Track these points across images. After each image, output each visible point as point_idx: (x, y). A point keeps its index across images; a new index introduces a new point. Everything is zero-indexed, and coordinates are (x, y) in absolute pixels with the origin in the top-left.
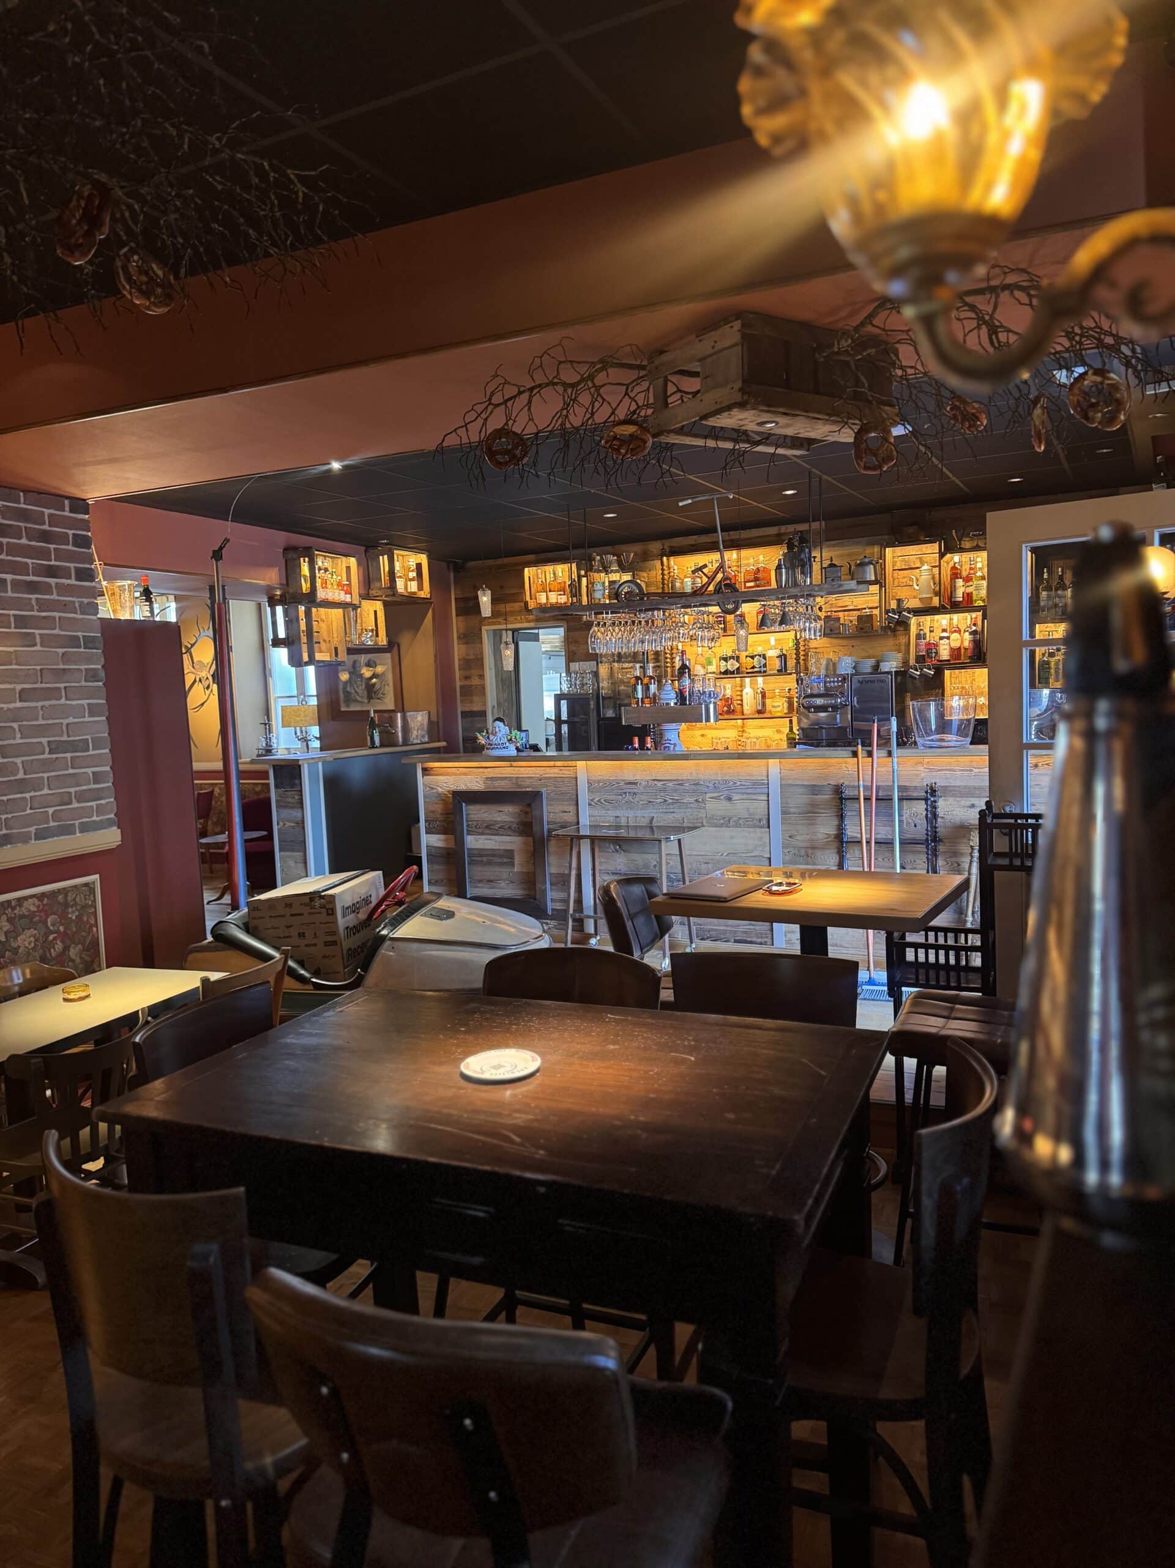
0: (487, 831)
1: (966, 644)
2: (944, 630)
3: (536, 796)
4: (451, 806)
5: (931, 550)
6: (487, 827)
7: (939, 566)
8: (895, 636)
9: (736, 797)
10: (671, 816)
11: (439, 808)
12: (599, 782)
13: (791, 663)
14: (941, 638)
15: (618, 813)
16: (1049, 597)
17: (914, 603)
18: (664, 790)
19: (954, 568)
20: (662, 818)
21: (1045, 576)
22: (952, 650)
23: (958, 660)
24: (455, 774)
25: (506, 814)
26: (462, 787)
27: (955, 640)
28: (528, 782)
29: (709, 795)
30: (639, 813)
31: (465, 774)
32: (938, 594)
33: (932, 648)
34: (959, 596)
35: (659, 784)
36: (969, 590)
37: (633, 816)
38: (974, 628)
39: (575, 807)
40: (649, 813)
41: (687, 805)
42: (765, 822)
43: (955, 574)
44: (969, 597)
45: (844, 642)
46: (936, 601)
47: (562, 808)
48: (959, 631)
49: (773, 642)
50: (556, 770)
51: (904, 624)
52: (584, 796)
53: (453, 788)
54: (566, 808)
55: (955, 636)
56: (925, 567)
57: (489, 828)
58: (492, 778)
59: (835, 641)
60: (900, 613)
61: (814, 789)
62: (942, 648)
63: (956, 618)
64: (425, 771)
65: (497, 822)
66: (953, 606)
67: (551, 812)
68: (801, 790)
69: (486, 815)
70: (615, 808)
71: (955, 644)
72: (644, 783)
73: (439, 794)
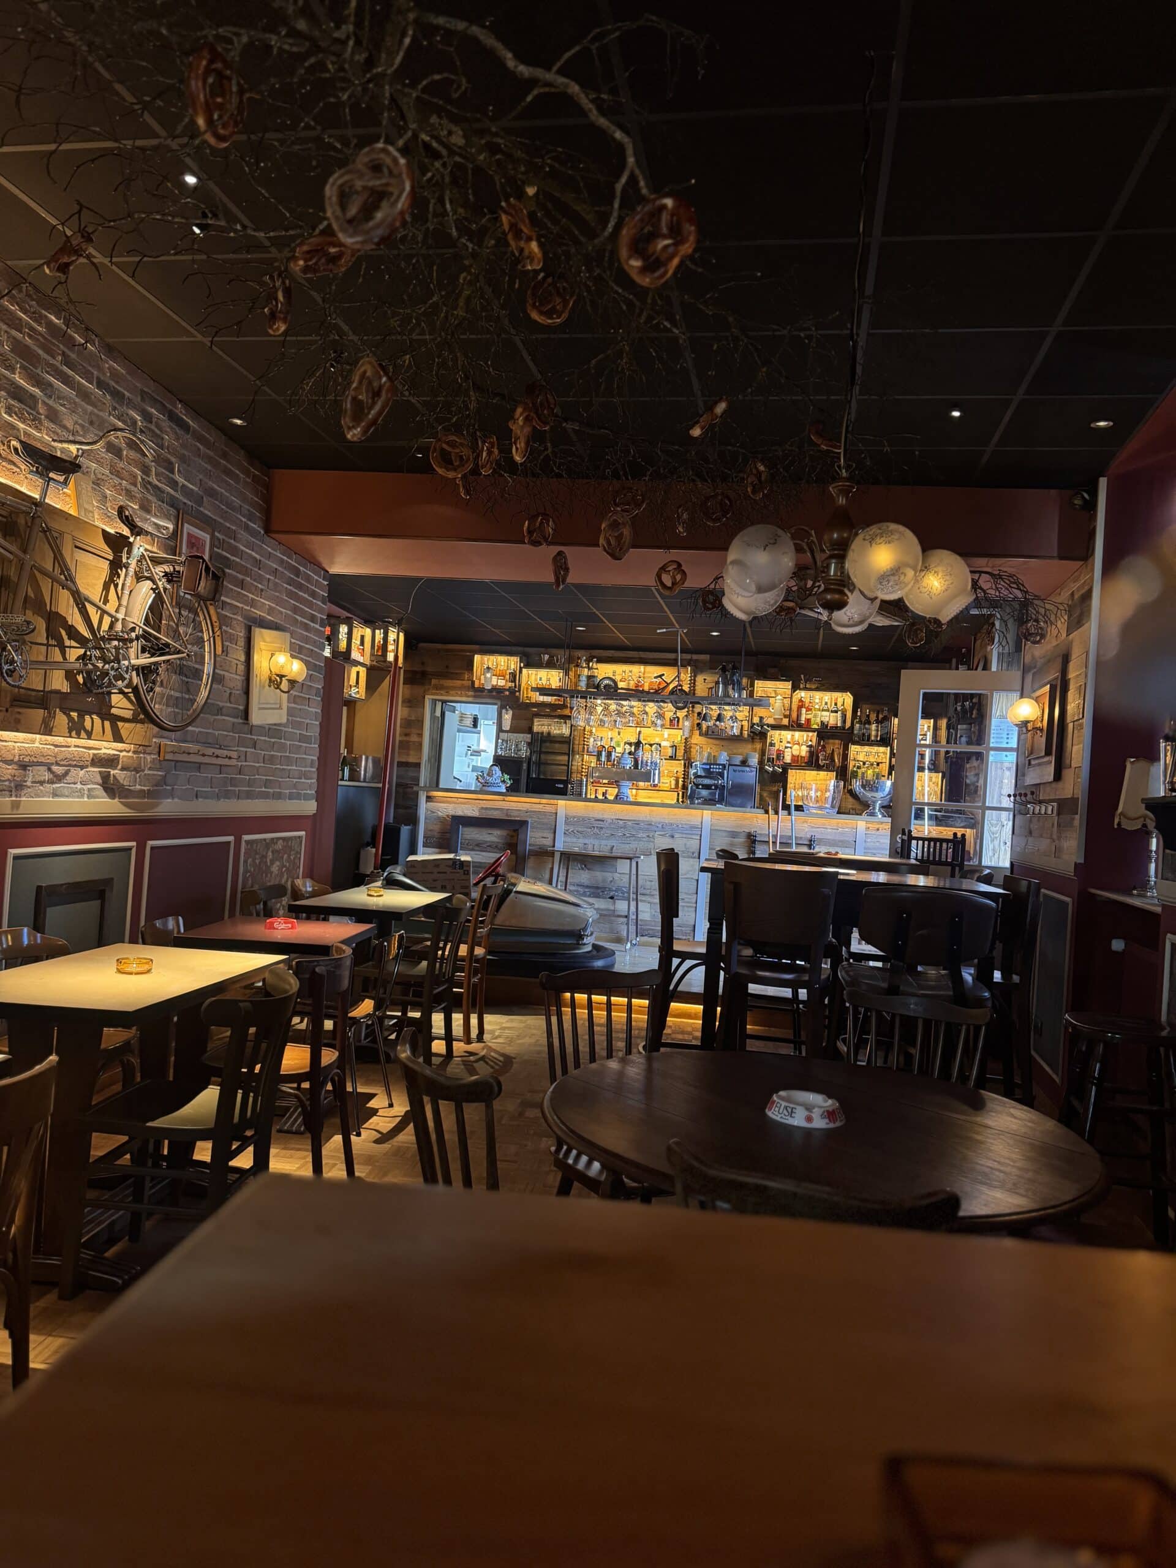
0: (477, 848)
1: (803, 754)
2: (788, 742)
3: (523, 823)
4: (449, 827)
5: (785, 686)
6: (477, 845)
7: (791, 698)
8: (753, 742)
9: (677, 835)
10: (627, 846)
11: (437, 828)
12: (574, 817)
13: (680, 753)
14: (786, 747)
15: (586, 841)
16: (860, 728)
17: (771, 721)
18: (625, 827)
19: (801, 701)
20: (621, 849)
21: (859, 714)
22: (793, 756)
23: (799, 764)
24: (455, 803)
25: (494, 836)
26: (460, 813)
27: (796, 750)
28: (516, 813)
29: (657, 833)
30: (603, 842)
31: (462, 803)
32: (788, 716)
33: (780, 754)
34: (803, 720)
35: (621, 822)
36: (809, 717)
37: (596, 846)
38: (810, 743)
39: (552, 835)
40: (611, 843)
41: (640, 839)
42: (696, 854)
43: (801, 704)
44: (808, 721)
45: (717, 742)
46: (785, 722)
47: (541, 834)
48: (798, 744)
49: (666, 736)
50: (541, 806)
51: (763, 735)
52: (561, 827)
53: (452, 813)
54: (545, 835)
55: (796, 747)
56: (779, 697)
57: (479, 846)
58: (486, 809)
59: (710, 741)
60: (762, 727)
61: (734, 834)
62: (786, 754)
63: (797, 734)
64: (429, 799)
65: (486, 842)
66: (796, 725)
67: (535, 838)
68: (724, 834)
69: (478, 836)
70: (584, 837)
71: (796, 753)
72: (610, 821)
73: (439, 818)
